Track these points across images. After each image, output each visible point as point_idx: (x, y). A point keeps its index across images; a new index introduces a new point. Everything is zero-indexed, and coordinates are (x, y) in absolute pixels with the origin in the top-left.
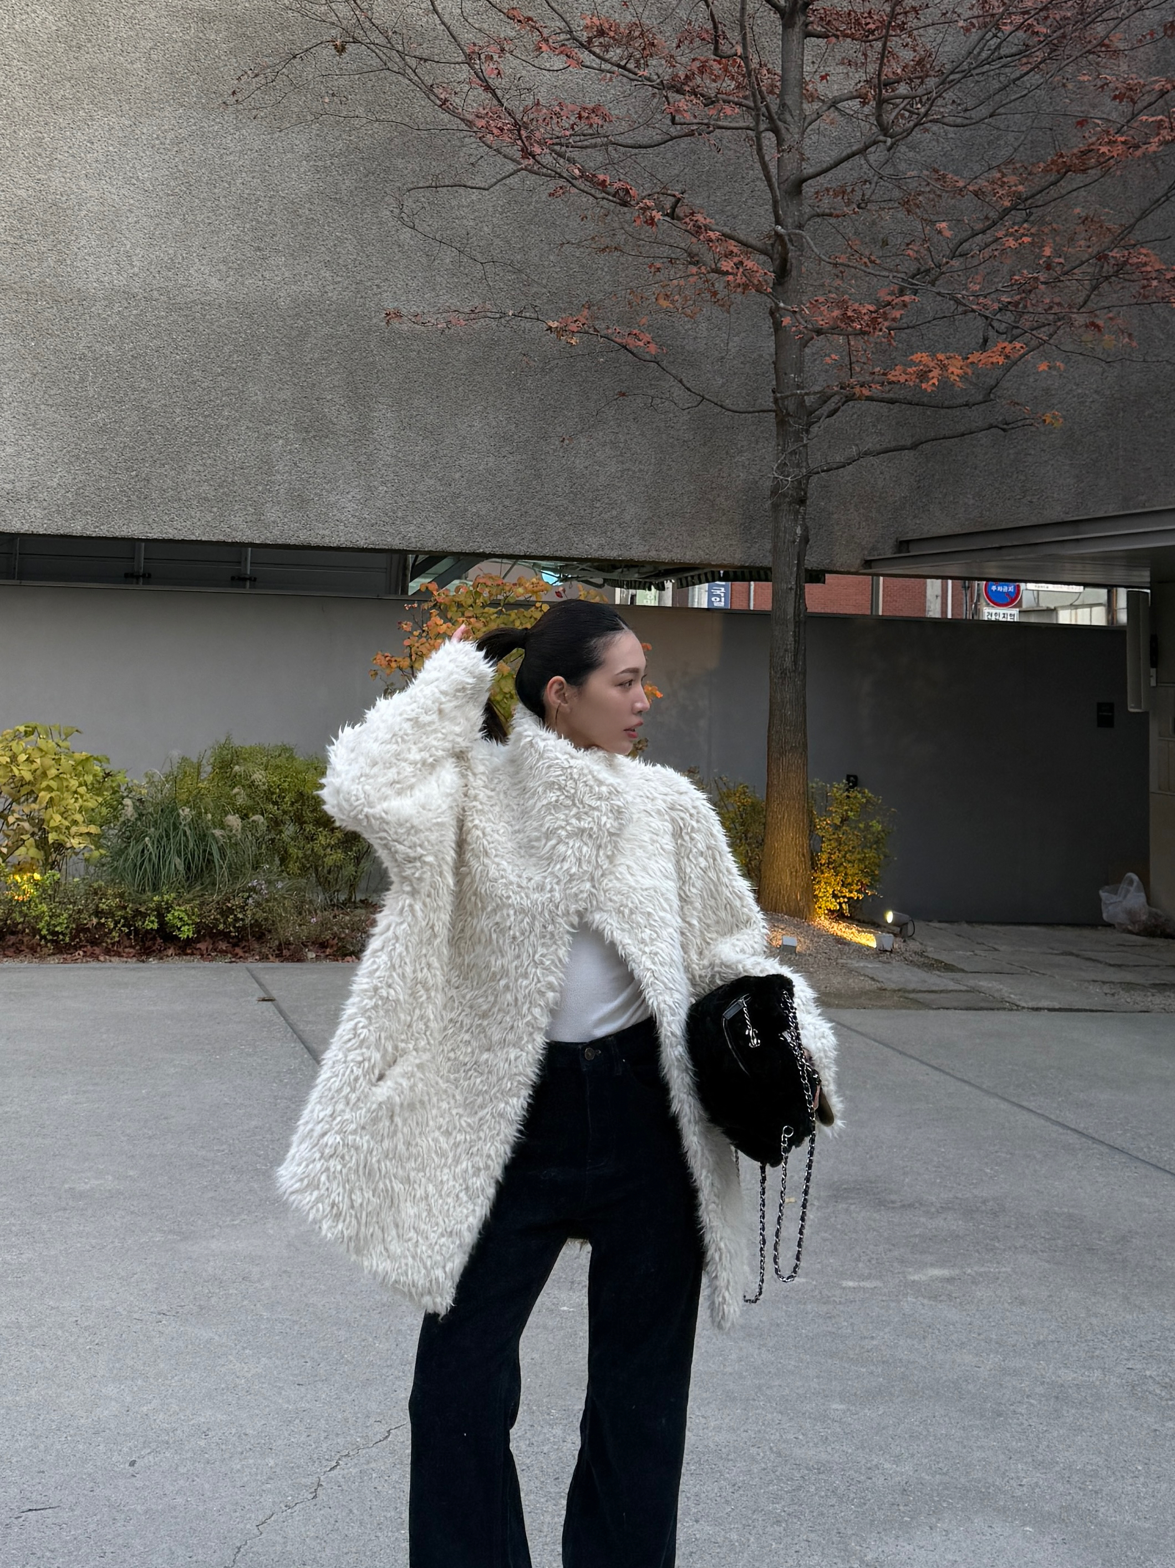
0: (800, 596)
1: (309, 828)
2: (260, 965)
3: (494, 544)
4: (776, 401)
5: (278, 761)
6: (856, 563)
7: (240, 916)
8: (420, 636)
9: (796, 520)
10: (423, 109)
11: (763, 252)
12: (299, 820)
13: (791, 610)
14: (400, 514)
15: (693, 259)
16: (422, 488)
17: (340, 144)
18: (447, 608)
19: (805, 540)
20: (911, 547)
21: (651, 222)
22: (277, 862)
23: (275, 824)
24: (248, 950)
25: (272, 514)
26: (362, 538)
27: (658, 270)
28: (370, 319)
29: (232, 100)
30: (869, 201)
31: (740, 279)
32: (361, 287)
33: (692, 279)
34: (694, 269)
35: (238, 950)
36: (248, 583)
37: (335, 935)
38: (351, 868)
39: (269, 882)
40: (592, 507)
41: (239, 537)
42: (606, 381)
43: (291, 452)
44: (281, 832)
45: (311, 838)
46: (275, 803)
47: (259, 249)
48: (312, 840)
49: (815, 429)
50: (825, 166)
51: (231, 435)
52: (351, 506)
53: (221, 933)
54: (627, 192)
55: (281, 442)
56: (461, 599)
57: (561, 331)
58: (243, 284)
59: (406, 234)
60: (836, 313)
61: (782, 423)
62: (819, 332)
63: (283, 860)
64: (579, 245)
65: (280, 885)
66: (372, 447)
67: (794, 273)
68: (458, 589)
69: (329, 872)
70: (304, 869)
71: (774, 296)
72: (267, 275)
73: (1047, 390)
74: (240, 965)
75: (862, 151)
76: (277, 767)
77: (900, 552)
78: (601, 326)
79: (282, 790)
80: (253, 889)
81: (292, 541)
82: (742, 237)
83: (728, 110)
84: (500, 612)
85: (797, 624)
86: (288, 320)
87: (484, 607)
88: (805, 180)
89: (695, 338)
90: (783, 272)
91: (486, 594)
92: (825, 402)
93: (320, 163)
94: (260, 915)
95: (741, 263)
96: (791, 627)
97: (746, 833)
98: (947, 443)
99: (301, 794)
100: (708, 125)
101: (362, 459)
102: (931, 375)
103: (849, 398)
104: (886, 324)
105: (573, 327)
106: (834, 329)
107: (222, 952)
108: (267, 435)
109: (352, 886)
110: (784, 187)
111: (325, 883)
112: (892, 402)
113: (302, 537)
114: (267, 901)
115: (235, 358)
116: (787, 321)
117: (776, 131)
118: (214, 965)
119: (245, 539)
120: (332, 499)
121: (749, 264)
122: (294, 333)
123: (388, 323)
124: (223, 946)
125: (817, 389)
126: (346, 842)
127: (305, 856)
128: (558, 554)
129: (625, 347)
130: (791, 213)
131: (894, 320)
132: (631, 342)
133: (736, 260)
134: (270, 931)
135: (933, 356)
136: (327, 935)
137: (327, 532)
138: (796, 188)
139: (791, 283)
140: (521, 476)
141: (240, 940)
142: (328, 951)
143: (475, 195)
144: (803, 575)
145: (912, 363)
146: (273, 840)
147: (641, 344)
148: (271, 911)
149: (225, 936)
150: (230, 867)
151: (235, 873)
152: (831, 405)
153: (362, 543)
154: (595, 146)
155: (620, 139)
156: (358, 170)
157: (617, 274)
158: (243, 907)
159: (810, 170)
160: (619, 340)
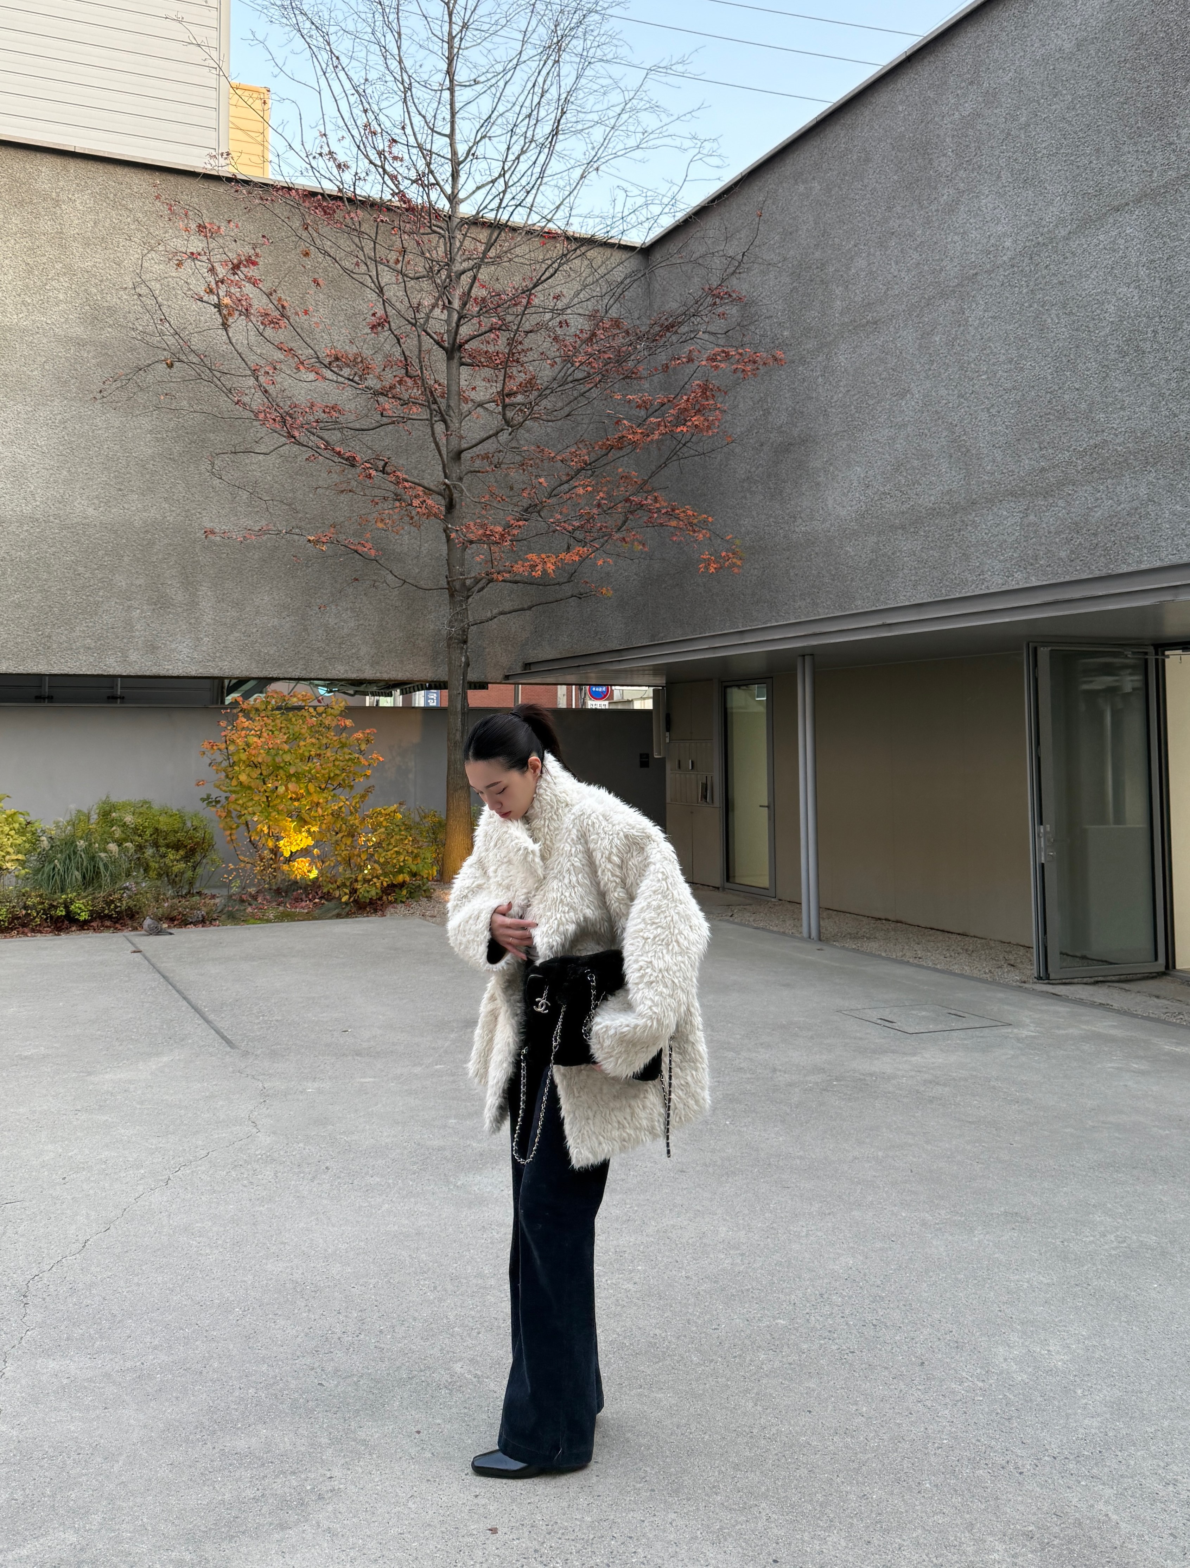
0: (465, 698)
1: (163, 850)
2: (132, 933)
3: (278, 671)
4: (448, 583)
5: (141, 810)
6: (500, 677)
7: (119, 904)
8: (232, 730)
9: (461, 653)
10: (225, 404)
11: (439, 494)
12: (156, 845)
13: (459, 706)
14: (218, 655)
15: (398, 498)
16: (232, 638)
17: (172, 425)
18: (249, 712)
19: (467, 664)
20: (532, 666)
21: (370, 477)
22: (142, 870)
23: (140, 848)
24: (124, 925)
25: (133, 656)
26: (193, 670)
27: (377, 503)
28: (195, 533)
29: (99, 396)
30: (502, 463)
31: (424, 510)
32: (189, 514)
33: (396, 510)
34: (397, 504)
35: (117, 925)
36: (119, 700)
37: (180, 913)
38: (189, 874)
39: (137, 883)
40: (340, 648)
41: (111, 672)
42: (347, 571)
43: (145, 617)
44: (144, 853)
45: (164, 856)
46: (140, 836)
47: (120, 490)
48: (165, 857)
49: (470, 600)
50: (474, 442)
51: (105, 608)
52: (186, 651)
53: (106, 916)
54: (354, 458)
55: (138, 611)
56: (258, 706)
57: (316, 542)
58: (110, 512)
59: (216, 482)
60: (481, 532)
61: (452, 596)
62: (471, 542)
63: (145, 870)
64: (327, 488)
65: (144, 885)
66: (198, 614)
67: (457, 507)
68: (255, 700)
69: (176, 876)
70: (160, 875)
71: (445, 520)
72: (126, 506)
73: (608, 574)
74: (120, 934)
75: (496, 434)
76: (141, 813)
77: (525, 670)
78: (342, 537)
79: (144, 827)
80: (126, 888)
81: (148, 673)
82: (426, 485)
83: (415, 410)
84: (283, 713)
85: (463, 714)
86: (142, 535)
87: (272, 710)
88: (463, 451)
89: (401, 545)
90: (450, 506)
91: (273, 702)
92: (477, 583)
93: (159, 436)
94: (131, 903)
95: (425, 501)
96: (460, 716)
97: (435, 839)
98: (551, 605)
99: (157, 829)
100: (403, 418)
101: (193, 621)
102: (537, 568)
103: (491, 581)
104: (510, 538)
105: (324, 539)
106: (479, 541)
107: (107, 927)
108: (129, 607)
109: (191, 884)
110: (450, 455)
111: (173, 883)
112: (516, 582)
113: (155, 671)
114: (136, 895)
115: (106, 559)
116: (453, 535)
117: (444, 421)
118: (102, 935)
119: (115, 673)
120: (173, 646)
121: (429, 502)
122: (145, 543)
123: (206, 537)
124: (108, 923)
125: (473, 575)
126: (187, 857)
127: (160, 868)
128: (319, 677)
129: (356, 551)
130: (455, 471)
131: (514, 535)
132: (360, 549)
133: (421, 499)
134: (138, 913)
135: (539, 555)
136: (175, 913)
137: (170, 667)
138: (458, 456)
139: (456, 512)
140: (295, 629)
141: (119, 920)
142: (176, 922)
143: (261, 457)
144: (466, 685)
145: (527, 560)
146: (139, 858)
147: (366, 549)
148: (138, 900)
149: (110, 917)
150: (111, 875)
151: (114, 878)
152: (480, 585)
153: (193, 674)
154: (334, 429)
155: (350, 425)
156: (184, 440)
157: (352, 505)
158: (120, 899)
159: (465, 446)
160: (352, 547)
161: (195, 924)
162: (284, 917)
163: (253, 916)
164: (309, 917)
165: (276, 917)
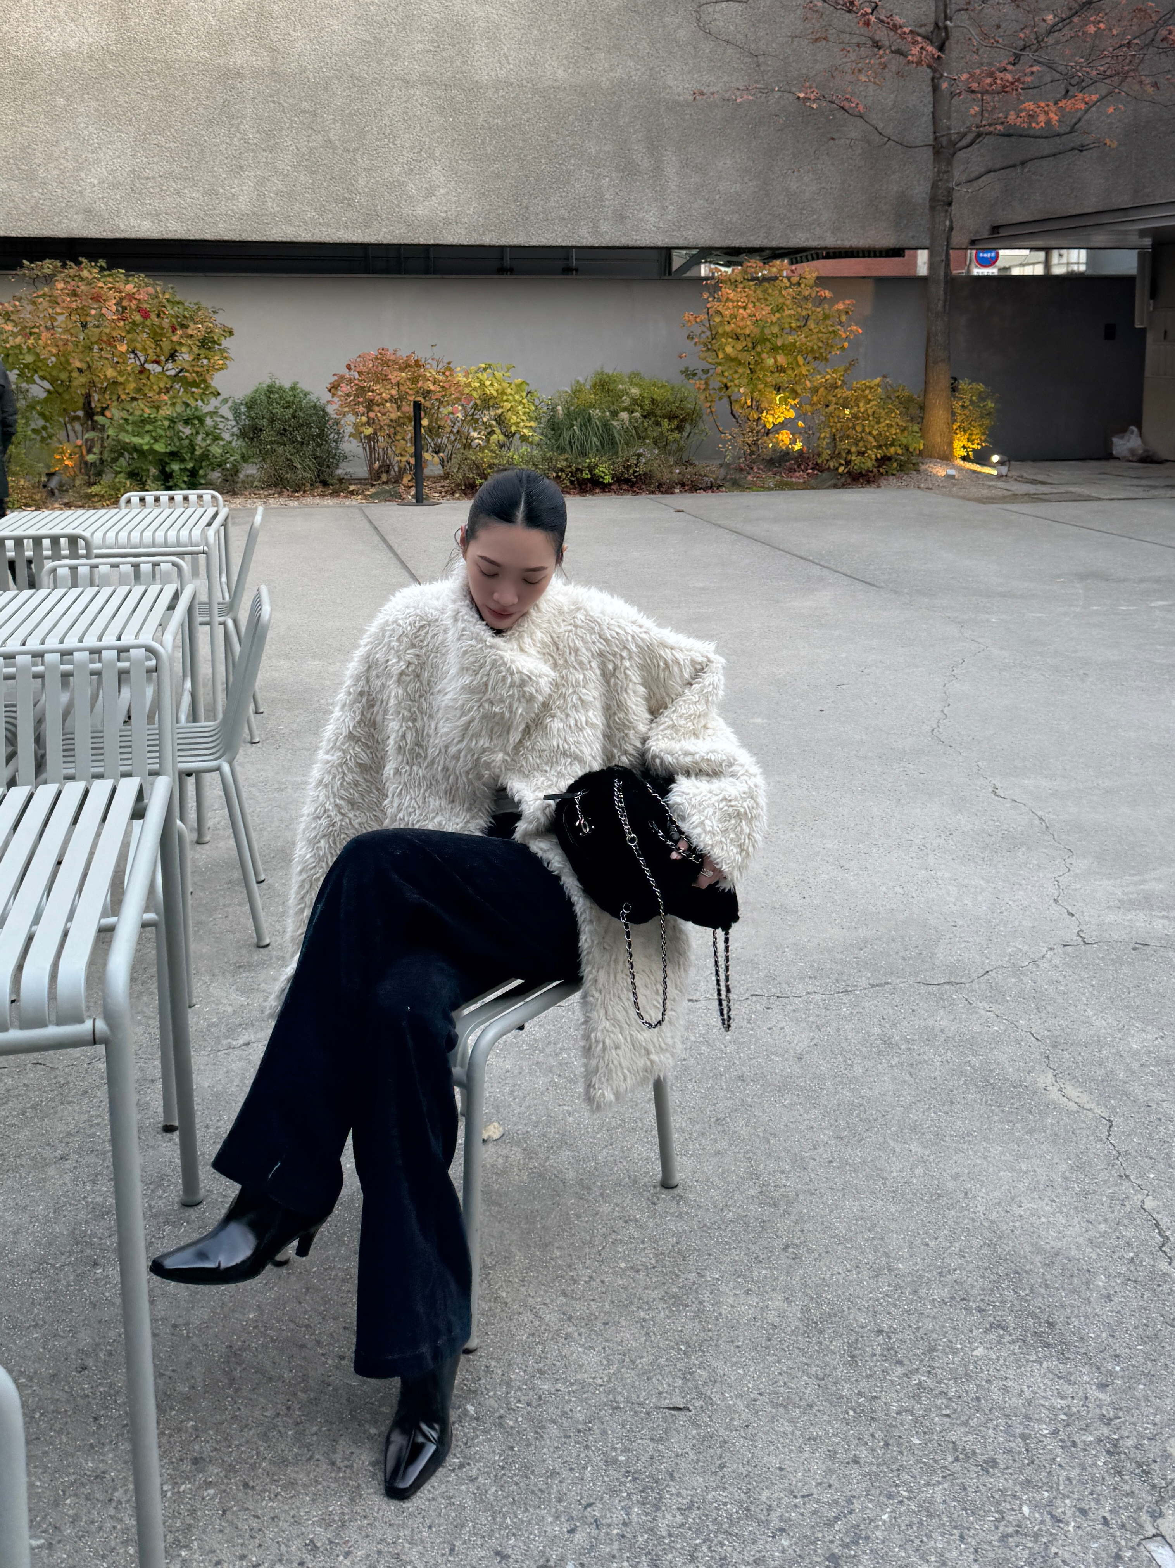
7: (637, 469)
8: (714, 301)
16: (695, 206)
24: (640, 489)
35: (636, 489)
37: (689, 478)
40: (801, 214)
43: (614, 185)
53: (626, 479)
55: (607, 179)
61: (937, 153)
66: (663, 181)
77: (993, 233)
94: (646, 469)
101: (658, 188)
107: (626, 490)
114: (650, 461)
118: (622, 498)
120: (641, 215)
124: (627, 487)
134: (653, 478)
136: (685, 479)
140: (757, 195)
141: (637, 484)
142: (687, 487)
148: (652, 466)
149: (629, 481)
158: (637, 465)
161: (705, 489)
162: (782, 486)
163: (754, 484)
164: (805, 486)
165: (776, 486)
